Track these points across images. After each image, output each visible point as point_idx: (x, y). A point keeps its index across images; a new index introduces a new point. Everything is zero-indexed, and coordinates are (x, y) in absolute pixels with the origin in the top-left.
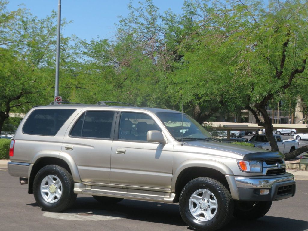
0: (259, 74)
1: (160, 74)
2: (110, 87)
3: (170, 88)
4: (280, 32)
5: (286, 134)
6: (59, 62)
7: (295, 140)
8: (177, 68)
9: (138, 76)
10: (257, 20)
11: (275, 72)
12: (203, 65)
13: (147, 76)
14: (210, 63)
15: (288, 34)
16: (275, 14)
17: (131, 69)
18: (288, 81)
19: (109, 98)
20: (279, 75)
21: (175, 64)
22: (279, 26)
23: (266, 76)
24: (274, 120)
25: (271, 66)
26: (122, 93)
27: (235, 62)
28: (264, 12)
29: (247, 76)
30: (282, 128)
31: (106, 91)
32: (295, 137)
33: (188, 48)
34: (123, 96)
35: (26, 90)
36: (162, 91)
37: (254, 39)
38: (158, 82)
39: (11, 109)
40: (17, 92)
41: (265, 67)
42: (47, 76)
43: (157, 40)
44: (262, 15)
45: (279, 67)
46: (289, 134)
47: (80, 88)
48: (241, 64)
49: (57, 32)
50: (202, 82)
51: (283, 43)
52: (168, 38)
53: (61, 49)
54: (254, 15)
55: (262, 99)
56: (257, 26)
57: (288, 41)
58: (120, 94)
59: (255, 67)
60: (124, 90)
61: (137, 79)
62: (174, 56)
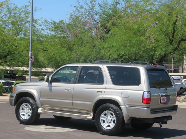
0: (159, 41)
1: (96, 42)
2: (64, 50)
3: (102, 51)
4: (171, 15)
5: (178, 79)
6: (32, 34)
7: (183, 83)
8: (107, 38)
9: (82, 42)
10: (157, 8)
11: (168, 40)
12: (123, 36)
13: (88, 43)
14: (128, 35)
15: (177, 17)
16: (168, 4)
17: (77, 38)
18: (177, 46)
19: (63, 57)
20: (171, 42)
21: (106, 35)
22: (171, 11)
23: (163, 43)
24: (170, 71)
25: (166, 36)
26: (72, 54)
27: (144, 34)
28: (161, 3)
29: (151, 42)
30: (175, 76)
31: (61, 53)
32: (183, 81)
33: (113, 25)
34: (73, 55)
35: (11, 52)
36: (97, 53)
37: (155, 20)
38: (95, 47)
39: (1, 64)
40: (5, 53)
41: (162, 37)
42: (24, 43)
43: (94, 20)
44: (159, 5)
45: (171, 37)
46: (179, 79)
47: (45, 50)
48: (147, 35)
49: (31, 16)
50: (122, 46)
51: (173, 22)
52: (101, 19)
53: (33, 26)
54: (155, 5)
55: (160, 57)
56: (157, 11)
57: (176, 21)
58: (71, 55)
59: (156, 37)
60: (73, 51)
61: (82, 45)
62: (105, 30)
